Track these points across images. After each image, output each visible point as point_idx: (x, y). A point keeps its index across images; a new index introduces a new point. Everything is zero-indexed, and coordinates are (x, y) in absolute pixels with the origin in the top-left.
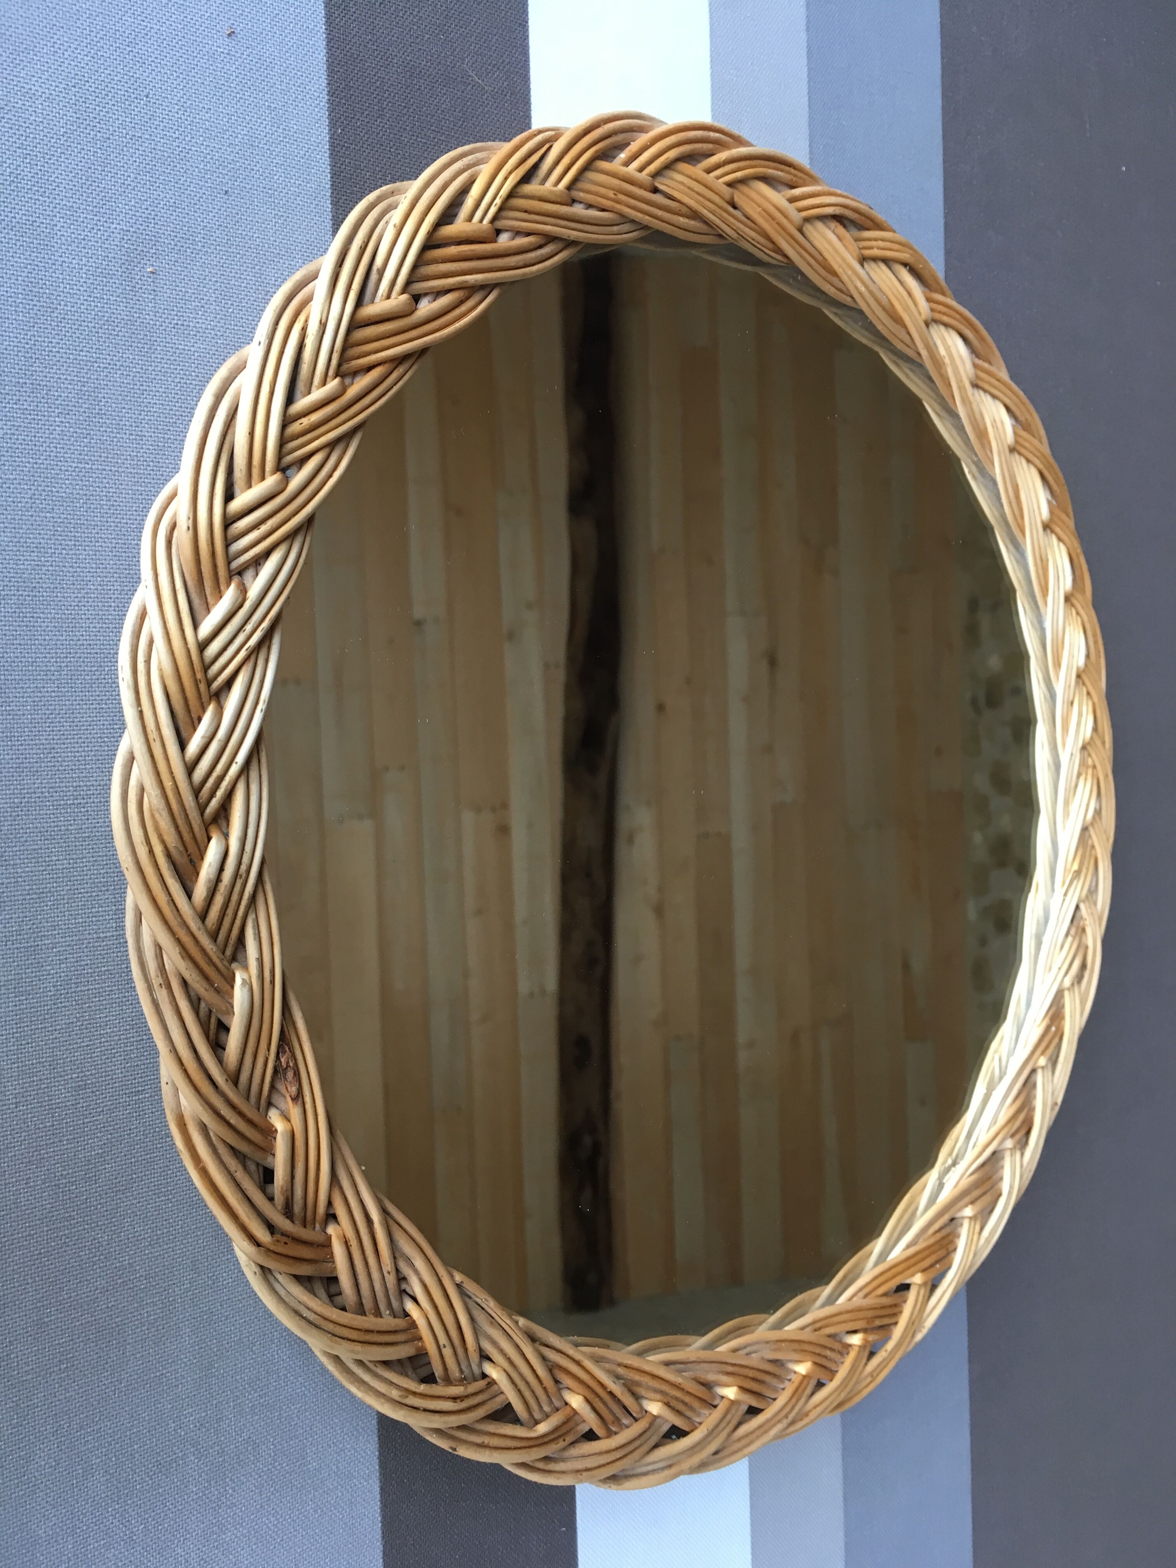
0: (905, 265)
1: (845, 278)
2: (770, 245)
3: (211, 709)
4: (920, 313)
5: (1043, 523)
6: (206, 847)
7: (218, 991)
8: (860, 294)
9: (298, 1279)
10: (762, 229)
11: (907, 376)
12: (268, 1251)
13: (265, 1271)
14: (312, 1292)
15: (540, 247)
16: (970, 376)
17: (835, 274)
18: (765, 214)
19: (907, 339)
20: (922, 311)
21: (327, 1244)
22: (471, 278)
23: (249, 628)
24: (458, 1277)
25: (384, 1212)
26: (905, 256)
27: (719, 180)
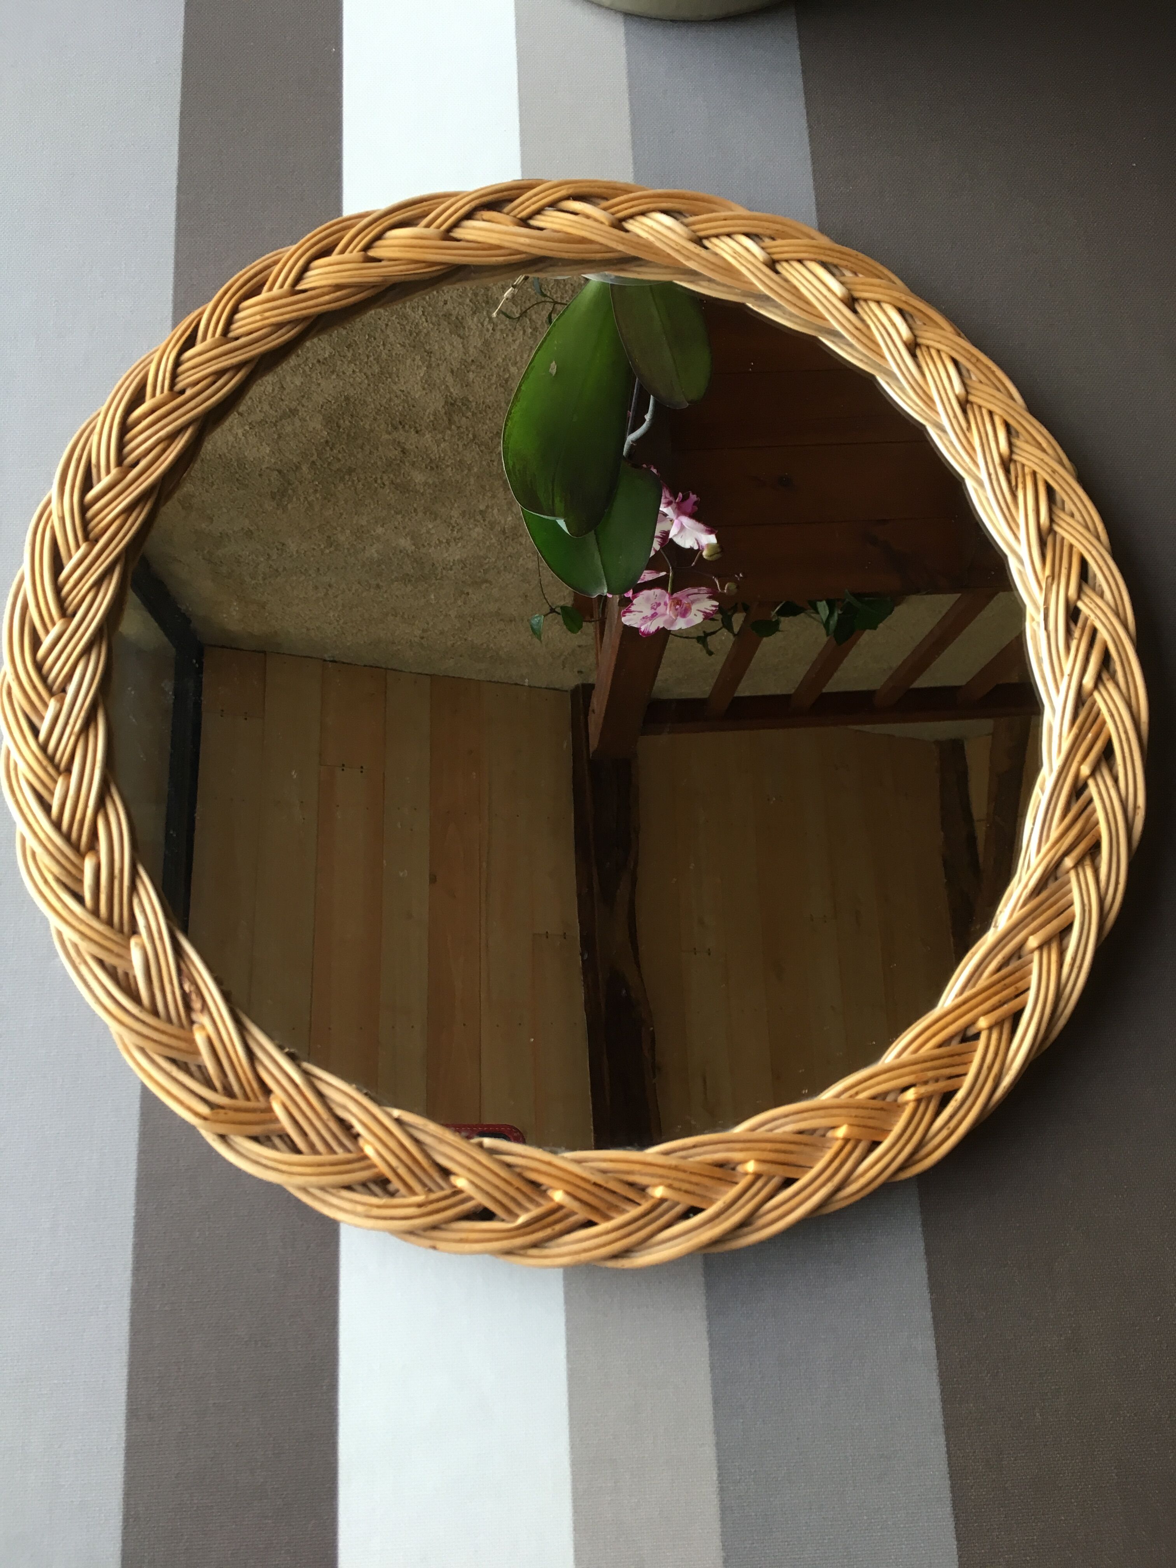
0: (567, 198)
1: (506, 244)
2: (423, 265)
3: (60, 780)
4: (602, 223)
5: (842, 300)
6: (83, 866)
7: (119, 956)
8: (529, 245)
9: (255, 1139)
10: (407, 260)
11: (639, 273)
12: (216, 1121)
13: (223, 1137)
14: (274, 1147)
15: (214, 383)
16: (685, 235)
17: (499, 247)
18: (407, 249)
19: (597, 247)
20: (603, 220)
21: (270, 1110)
22: (162, 433)
23: (71, 721)
24: (396, 1113)
25: (306, 1074)
26: (563, 192)
27: (354, 253)
